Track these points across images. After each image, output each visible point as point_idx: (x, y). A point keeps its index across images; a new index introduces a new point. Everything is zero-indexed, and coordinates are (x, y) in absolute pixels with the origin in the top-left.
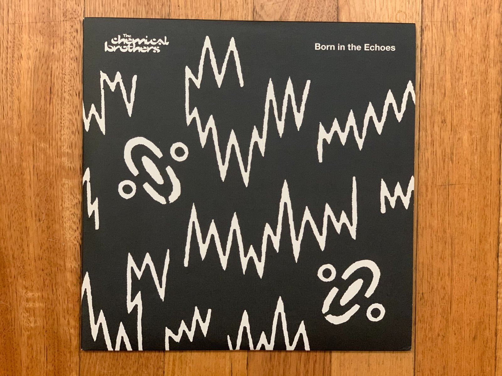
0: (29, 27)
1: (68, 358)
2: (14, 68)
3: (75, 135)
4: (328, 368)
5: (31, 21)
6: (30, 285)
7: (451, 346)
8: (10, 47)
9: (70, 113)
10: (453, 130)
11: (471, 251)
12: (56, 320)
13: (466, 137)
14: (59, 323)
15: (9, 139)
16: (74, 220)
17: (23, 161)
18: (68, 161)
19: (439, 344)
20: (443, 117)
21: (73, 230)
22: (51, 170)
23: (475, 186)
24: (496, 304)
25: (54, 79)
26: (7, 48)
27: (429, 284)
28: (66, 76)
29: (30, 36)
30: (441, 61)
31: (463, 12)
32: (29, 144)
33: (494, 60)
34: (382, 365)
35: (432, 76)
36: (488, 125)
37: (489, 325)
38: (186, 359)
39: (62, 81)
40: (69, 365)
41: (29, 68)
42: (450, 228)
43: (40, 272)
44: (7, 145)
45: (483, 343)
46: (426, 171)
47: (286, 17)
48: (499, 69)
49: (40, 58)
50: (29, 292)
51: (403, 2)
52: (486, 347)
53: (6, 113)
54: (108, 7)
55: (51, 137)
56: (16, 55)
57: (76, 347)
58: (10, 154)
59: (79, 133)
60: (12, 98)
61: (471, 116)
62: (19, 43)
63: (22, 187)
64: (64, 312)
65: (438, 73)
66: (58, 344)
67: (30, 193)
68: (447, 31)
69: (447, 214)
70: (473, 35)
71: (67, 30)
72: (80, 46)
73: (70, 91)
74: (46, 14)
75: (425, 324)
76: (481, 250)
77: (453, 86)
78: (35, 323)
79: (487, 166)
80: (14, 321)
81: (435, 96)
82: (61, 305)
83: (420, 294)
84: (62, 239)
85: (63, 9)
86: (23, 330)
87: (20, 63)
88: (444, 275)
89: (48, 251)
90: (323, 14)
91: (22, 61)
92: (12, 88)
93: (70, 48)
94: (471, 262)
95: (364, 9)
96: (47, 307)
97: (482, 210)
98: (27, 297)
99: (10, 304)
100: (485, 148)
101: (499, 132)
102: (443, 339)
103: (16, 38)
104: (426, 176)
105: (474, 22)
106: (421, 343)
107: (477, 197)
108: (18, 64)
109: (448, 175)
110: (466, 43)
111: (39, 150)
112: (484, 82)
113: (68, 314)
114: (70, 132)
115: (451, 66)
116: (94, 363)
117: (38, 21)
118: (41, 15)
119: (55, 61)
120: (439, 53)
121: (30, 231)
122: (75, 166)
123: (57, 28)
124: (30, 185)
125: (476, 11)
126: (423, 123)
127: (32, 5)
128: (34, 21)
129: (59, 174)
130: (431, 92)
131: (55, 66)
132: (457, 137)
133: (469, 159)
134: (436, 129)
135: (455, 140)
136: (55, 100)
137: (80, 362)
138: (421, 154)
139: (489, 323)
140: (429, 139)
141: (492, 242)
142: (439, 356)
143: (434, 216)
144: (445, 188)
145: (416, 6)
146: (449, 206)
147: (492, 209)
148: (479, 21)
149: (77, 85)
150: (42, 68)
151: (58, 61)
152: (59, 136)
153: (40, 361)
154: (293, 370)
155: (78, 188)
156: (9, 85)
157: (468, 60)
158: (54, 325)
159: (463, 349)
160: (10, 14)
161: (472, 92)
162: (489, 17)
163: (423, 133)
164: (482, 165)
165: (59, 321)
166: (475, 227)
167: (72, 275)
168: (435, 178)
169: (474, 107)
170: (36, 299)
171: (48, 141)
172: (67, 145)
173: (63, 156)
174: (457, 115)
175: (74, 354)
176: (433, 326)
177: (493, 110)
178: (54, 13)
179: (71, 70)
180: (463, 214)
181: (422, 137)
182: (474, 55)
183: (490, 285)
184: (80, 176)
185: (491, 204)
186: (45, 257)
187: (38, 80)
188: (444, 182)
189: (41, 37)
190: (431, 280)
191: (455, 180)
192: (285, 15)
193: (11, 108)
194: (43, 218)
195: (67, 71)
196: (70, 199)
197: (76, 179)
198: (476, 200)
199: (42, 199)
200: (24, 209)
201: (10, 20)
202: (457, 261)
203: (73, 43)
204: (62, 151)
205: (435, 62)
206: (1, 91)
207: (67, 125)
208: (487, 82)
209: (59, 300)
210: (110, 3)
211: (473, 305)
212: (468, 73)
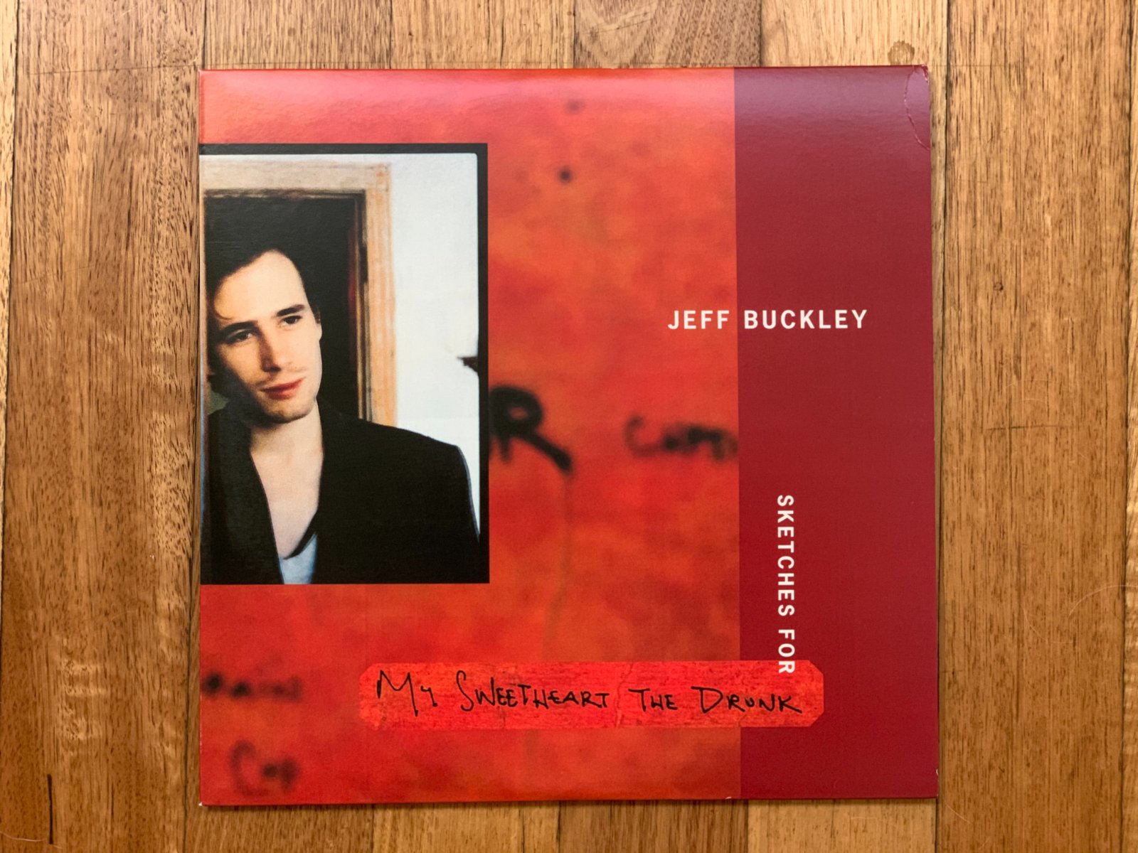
0: (85, 80)
1: (159, 812)
2: (50, 169)
3: (181, 316)
4: (741, 838)
5: (88, 68)
6: (79, 646)
7: (1018, 791)
8: (42, 123)
9: (170, 268)
10: (1021, 305)
11: (1064, 577)
12: (134, 725)
13: (1048, 320)
14: (140, 732)
15: (37, 324)
16: (177, 503)
17: (66, 372)
18: (165, 373)
19: (991, 787)
20: (996, 277)
21: (174, 524)
22: (128, 392)
23: (1069, 430)
24: (1121, 696)
25: (137, 193)
26: (36, 126)
27: (969, 650)
28: (162, 188)
29: (87, 98)
30: (991, 152)
31: (1039, 44)
32: (80, 336)
33: (1110, 150)
34: (864, 835)
35: (972, 187)
36: (1100, 294)
37: (1106, 745)
39: (155, 197)
40: (161, 827)
41: (83, 170)
42: (1014, 525)
43: (101, 619)
44: (33, 338)
45: (1093, 784)
46: (961, 396)
47: (646, 57)
48: (1123, 169)
49: (106, 147)
50: (75, 662)
51: (905, 23)
52: (1099, 795)
53: (32, 268)
55: (128, 319)
56: (54, 141)
57: (178, 785)
58: (39, 359)
59: (189, 312)
60: (45, 235)
61: (1060, 273)
62: (61, 114)
63: (65, 430)
64: (152, 708)
65: (984, 179)
66: (137, 778)
67: (81, 442)
68: (1004, 88)
69: (1008, 494)
70: (1062, 96)
71: (166, 87)
72: (195, 122)
73: (171, 220)
74: (121, 53)
75: (960, 742)
76: (1086, 575)
77: (1019, 206)
78: (88, 731)
79: (1097, 386)
80: (43, 727)
81: (978, 229)
82: (146, 691)
83: (947, 674)
84: (149, 545)
85: (159, 42)
86: (61, 750)
87: (64, 158)
88: (1002, 630)
89: (119, 571)
90: (728, 51)
91: (67, 155)
92: (44, 212)
93: (172, 126)
94: (1062, 602)
95: (819, 38)
96: (114, 696)
97: (1087, 483)
98: (71, 673)
99: (34, 688)
100: (1093, 346)
101: (1124, 310)
102: (1001, 777)
103: (55, 105)
104: (960, 407)
105: (1065, 66)
106: (951, 783)
107: (1075, 455)
108: (59, 160)
109: (1009, 406)
110: (1046, 112)
111: (103, 349)
112: (1090, 198)
113: (161, 711)
114: (171, 310)
115: (1014, 163)
118: (111, 54)
119: (138, 156)
120: (988, 135)
121: (79, 529)
122: (181, 382)
123: (145, 83)
124: (82, 427)
125: (1069, 43)
126: (953, 290)
127: (91, 34)
128: (95, 66)
129: (145, 402)
130: (970, 221)
131: (139, 164)
132: (1030, 320)
133: (1057, 370)
134: (982, 302)
135: (1025, 329)
136: (139, 239)
137: (185, 821)
138: (947, 359)
139: (1105, 741)
140: (966, 326)
141: (1110, 558)
142: (992, 815)
143: (977, 499)
144: (1003, 435)
145: (934, 31)
146: (1011, 477)
147: (1108, 484)
148: (1075, 64)
149: (186, 207)
150: (110, 168)
151: (145, 154)
152: (147, 318)
153: (98, 816)
154: (662, 842)
155: (187, 432)
156: (38, 205)
157: (1053, 151)
158: (129, 737)
159: (1046, 799)
160: (44, 53)
161: (1061, 222)
162: (1099, 56)
163: (951, 312)
164: (1087, 384)
165: (140, 728)
166: (1070, 523)
167: (170, 626)
168: (980, 411)
169: (1067, 253)
170: (91, 679)
171: (123, 329)
172: (162, 337)
173: (153, 360)
174: (1029, 274)
175: (172, 802)
176: (978, 746)
177: (1110, 261)
178: (138, 50)
179: (175, 173)
180: (1043, 494)
181: (950, 321)
182: (1066, 140)
183: (1106, 655)
184: (191, 406)
185: (1108, 471)
186: (111, 585)
187: (102, 196)
188: (1000, 421)
189: (110, 103)
190: (973, 642)
191: (1024, 417)
192: (645, 52)
193: (43, 258)
194: (109, 499)
195: (166, 176)
196: (167, 456)
197: (181, 414)
198: (1074, 462)
199: (106, 455)
200: (68, 478)
201: (42, 66)
202: (1031, 598)
203: (180, 114)
204: (153, 350)
205: (979, 155)
206: (22, 218)
207: (164, 293)
208: (1096, 200)
209: (142, 682)
210: (261, 28)
211: (1068, 699)
212: (1052, 179)
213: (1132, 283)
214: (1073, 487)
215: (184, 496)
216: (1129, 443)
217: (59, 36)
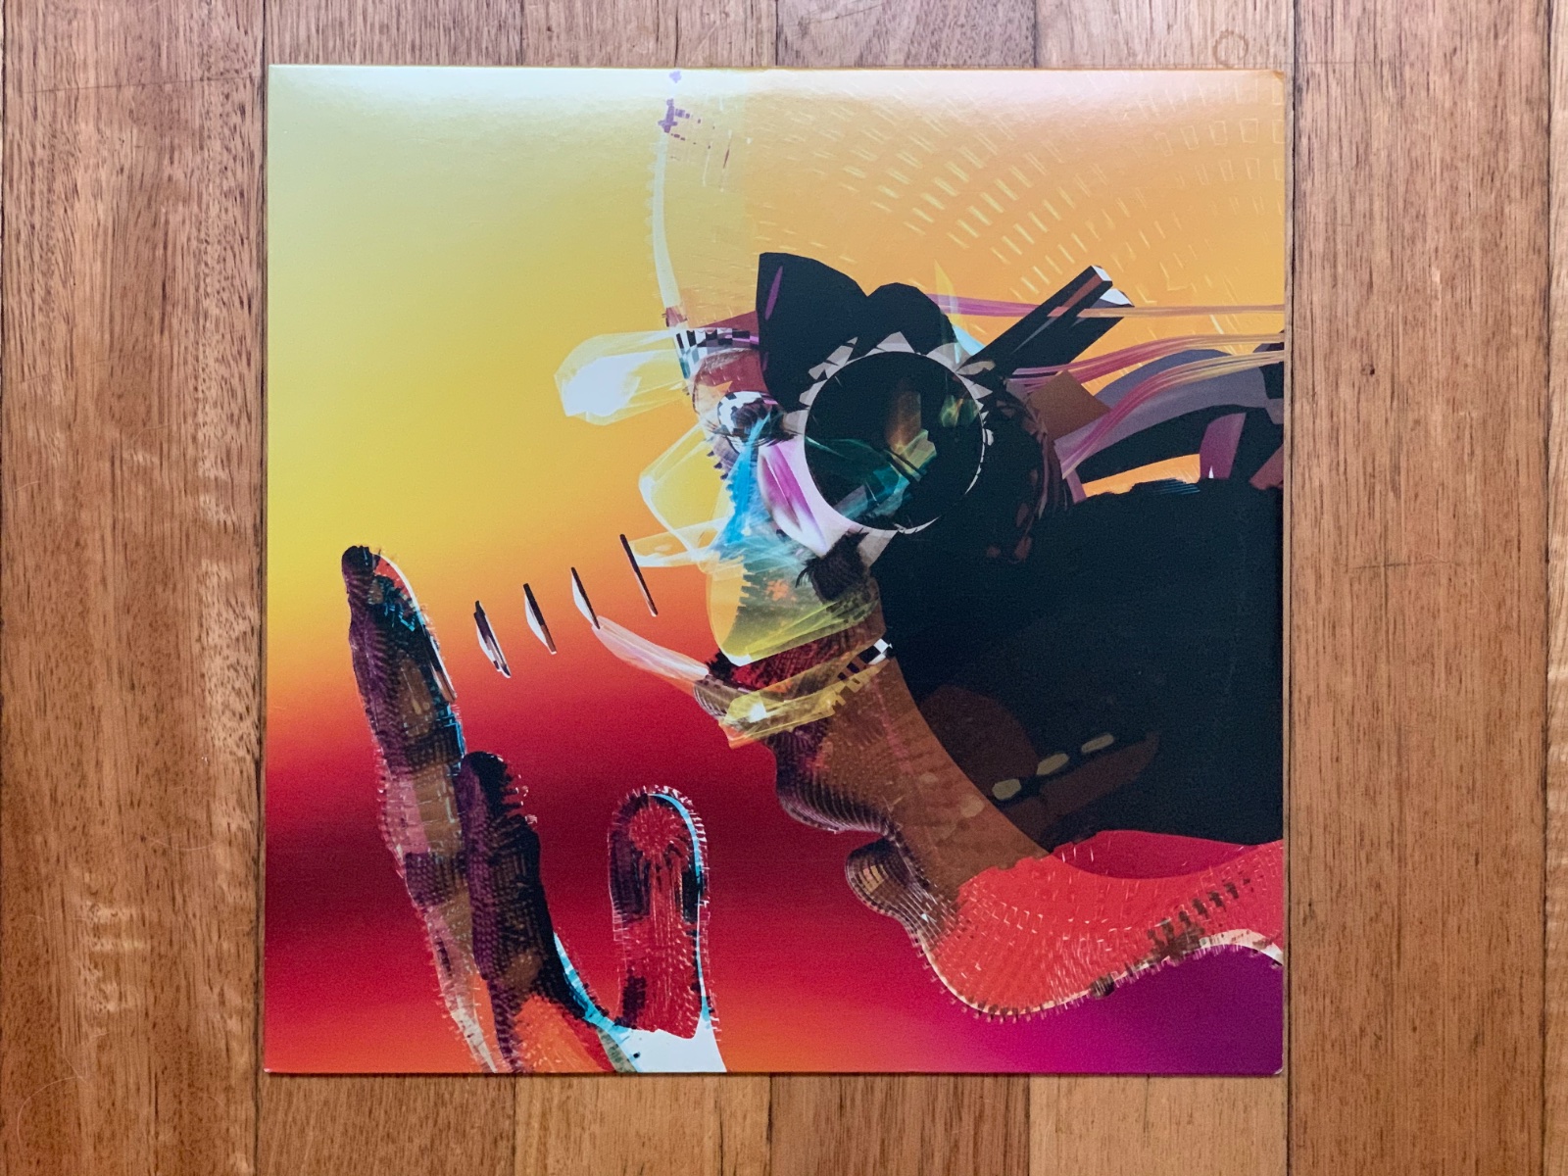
0: (99, 99)
1: (221, 1108)
2: (53, 224)
3: (238, 425)
4: (1020, 1135)
5: (102, 82)
6: (106, 883)
7: (1401, 1065)
9: (222, 360)
10: (1400, 396)
11: (1461, 771)
12: (183, 991)
13: (1437, 415)
14: (192, 1001)
15: (39, 439)
16: (237, 685)
17: (82, 506)
18: (217, 505)
19: (1364, 1062)
20: (1365, 356)
21: (234, 714)
22: (168, 533)
23: (1468, 568)
24: (1541, 935)
25: (173, 256)
26: (32, 164)
27: (1332, 873)
28: (209, 248)
29: (102, 126)
30: (1356, 183)
31: (1422, 30)
32: (100, 456)
33: (1522, 177)
34: (1189, 1127)
35: (1330, 232)
36: (1508, 378)
37: (1521, 1000)
38: (581, 1109)
39: (199, 263)
40: (224, 1125)
41: (99, 224)
42: (1392, 697)
43: (137, 844)
44: (35, 458)
45: (1504, 1056)
46: (1317, 522)
47: (877, 57)
48: (1539, 205)
49: (131, 192)
50: (101, 905)
51: (1236, 4)
52: (1513, 1069)
53: (30, 362)
54: (334, 35)
55: (166, 431)
56: (58, 186)
57: (245, 1073)
58: (43, 488)
59: (249, 420)
60: (48, 317)
61: (1453, 350)
62: (67, 147)
63: (81, 587)
64: (209, 967)
65: (1348, 221)
66: (190, 1063)
67: (104, 603)
68: (1373, 90)
69: (1384, 657)
70: (1455, 103)
71: (213, 108)
72: (252, 156)
73: (221, 293)
74: (148, 63)
75: (1321, 999)
76: (1493, 767)
77: (1395, 257)
78: (120, 999)
79: (1506, 506)
80: (59, 995)
81: (1340, 291)
82: (199, 943)
83: (1301, 907)
84: (201, 740)
85: (201, 44)
86: (84, 1023)
87: (72, 208)
88: (1376, 845)
89: (160, 780)
90: (990, 47)
91: (77, 205)
92: (46, 284)
93: (221, 163)
94: (1460, 805)
95: (1116, 27)
96: (156, 950)
98: (96, 920)
99: (45, 942)
100: (1501, 452)
101: (1542, 401)
102: (1376, 1046)
103: (58, 135)
104: (1316, 538)
105: (1458, 62)
106: (1308, 1056)
107: (1476, 603)
108: (66, 211)
109: (1384, 536)
110: (1432, 127)
111: (132, 472)
112: (1491, 247)
113: (220, 971)
114: (224, 417)
115: (1388, 197)
116: (299, 1123)
117: (124, 82)
118: (134, 60)
119: (175, 204)
120: (1351, 159)
121: (104, 722)
122: (239, 518)
123: (182, 102)
124: (104, 580)
125: (1464, 29)
126: (1305, 376)
127: (107, 33)
128: (112, 81)
129: (190, 546)
130: (1328, 280)
131: (177, 216)
132: (1411, 416)
133: (1450, 484)
134: (1346, 393)
135: (1406, 427)
136: (178, 320)
137: (257, 1119)
138: (1297, 471)
139: (1521, 995)
140: (1323, 424)
141: (1525, 743)
142: (1365, 1098)
143: (1342, 664)
144: (1377, 575)
145: (1277, 14)
146: (1387, 632)
147: (1522, 641)
148: (1473, 57)
149: (242, 275)
150: (137, 222)
151: (184, 201)
152: (191, 430)
153: (137, 1117)
154: (911, 1142)
155: (249, 586)
156: (38, 275)
157: (1442, 180)
158: (177, 1006)
159: (1439, 1076)
160: (42, 63)
161: (1453, 279)
162: (1506, 47)
163: (1303, 406)
164: (1491, 503)
165: (192, 994)
166: (1470, 695)
167: (232, 855)
168: (1344, 543)
169: (1462, 322)
170: (123, 928)
171: (158, 443)
172: (213, 456)
173: (201, 489)
174: (1410, 351)
175: (238, 1097)
176: (1345, 1005)
177: (1522, 332)
178: (173, 59)
179: (226, 228)
180: (1432, 656)
181: (1302, 418)
182: (1460, 164)
183: (1520, 877)
184: (254, 550)
185: (1522, 624)
186: (148, 799)
187: (126, 261)
188: (1372, 556)
189: (135, 131)
190: (1337, 862)
191: (1405, 551)
192: (876, 49)
193: (46, 347)
194: (143, 681)
195: (214, 232)
196: (223, 619)
197: (241, 560)
198: (1475, 611)
199: (139, 621)
200: (86, 652)
201: (40, 81)
202: (1416, 802)
203: (232, 145)
204: (200, 473)
205: (1340, 188)
206: (15, 292)
207: (214, 395)
208: (1503, 245)
209: (194, 930)
210: (341, 24)
211: (1469, 939)
212: (1442, 218)
213: (1554, 362)
214: (1473, 646)
215: (246, 674)
216: (1550, 584)
217: (62, 39)
